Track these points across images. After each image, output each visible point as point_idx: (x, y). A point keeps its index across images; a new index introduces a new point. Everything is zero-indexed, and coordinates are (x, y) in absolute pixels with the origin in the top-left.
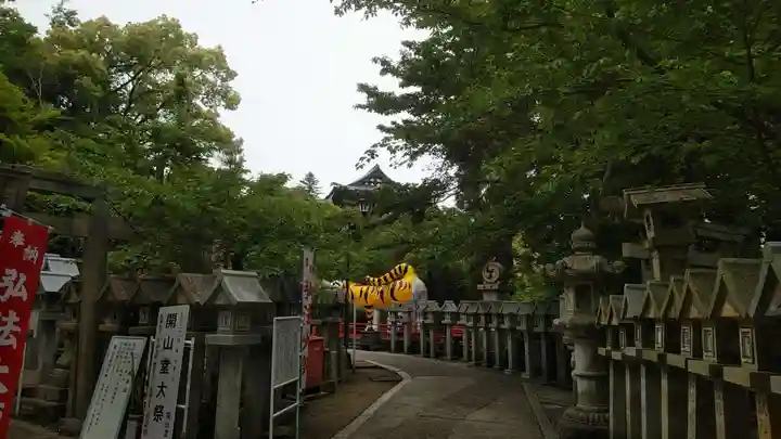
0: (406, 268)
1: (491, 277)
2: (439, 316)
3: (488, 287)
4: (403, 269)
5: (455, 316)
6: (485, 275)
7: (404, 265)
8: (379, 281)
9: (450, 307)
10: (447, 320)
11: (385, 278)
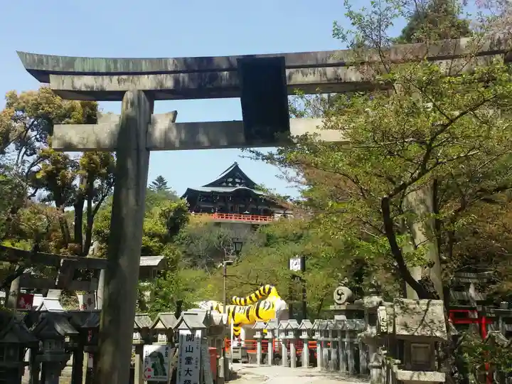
0: (270, 289)
1: (340, 299)
2: (298, 332)
3: (338, 308)
4: (267, 291)
5: (311, 332)
6: (336, 297)
7: (267, 287)
8: (245, 301)
9: (307, 324)
10: (304, 336)
11: (251, 298)
